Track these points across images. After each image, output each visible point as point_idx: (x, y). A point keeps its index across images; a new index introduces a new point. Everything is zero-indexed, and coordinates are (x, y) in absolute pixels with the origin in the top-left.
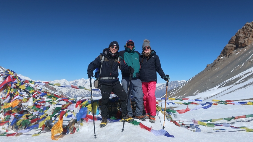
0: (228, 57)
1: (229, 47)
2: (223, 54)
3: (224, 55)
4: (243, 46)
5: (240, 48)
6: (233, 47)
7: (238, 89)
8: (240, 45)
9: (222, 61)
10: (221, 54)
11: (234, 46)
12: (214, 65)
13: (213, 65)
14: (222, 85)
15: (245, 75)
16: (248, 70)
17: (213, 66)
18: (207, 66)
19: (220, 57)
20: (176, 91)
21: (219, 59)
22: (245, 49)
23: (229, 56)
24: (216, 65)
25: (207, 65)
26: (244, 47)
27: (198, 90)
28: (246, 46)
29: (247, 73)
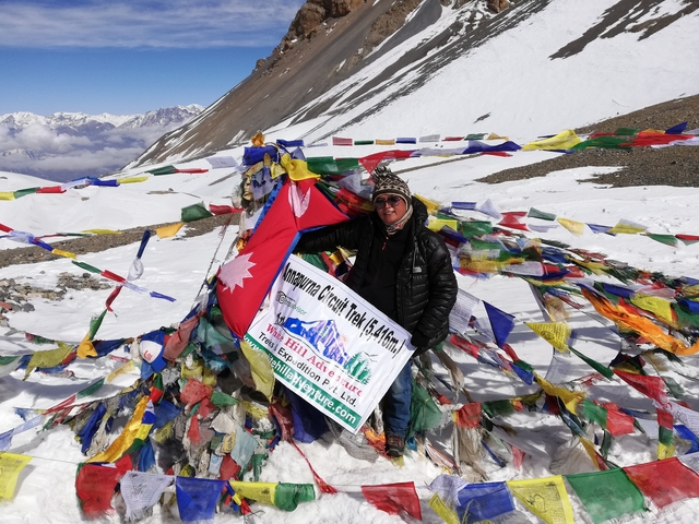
0: (306, 40)
1: (310, 14)
2: (294, 32)
3: (298, 35)
4: (341, 10)
5: (334, 17)
6: (317, 12)
7: (344, 126)
8: (334, 9)
9: (294, 50)
10: (290, 30)
11: (322, 10)
12: (275, 62)
13: (272, 61)
14: (299, 117)
15: (347, 90)
16: (352, 77)
17: (272, 66)
18: (258, 66)
19: (287, 39)
20: (182, 137)
21: (286, 47)
22: (346, 21)
23: (309, 37)
24: (280, 62)
25: (258, 61)
26: (343, 15)
27: (241, 132)
28: (348, 12)
29: (352, 86)
